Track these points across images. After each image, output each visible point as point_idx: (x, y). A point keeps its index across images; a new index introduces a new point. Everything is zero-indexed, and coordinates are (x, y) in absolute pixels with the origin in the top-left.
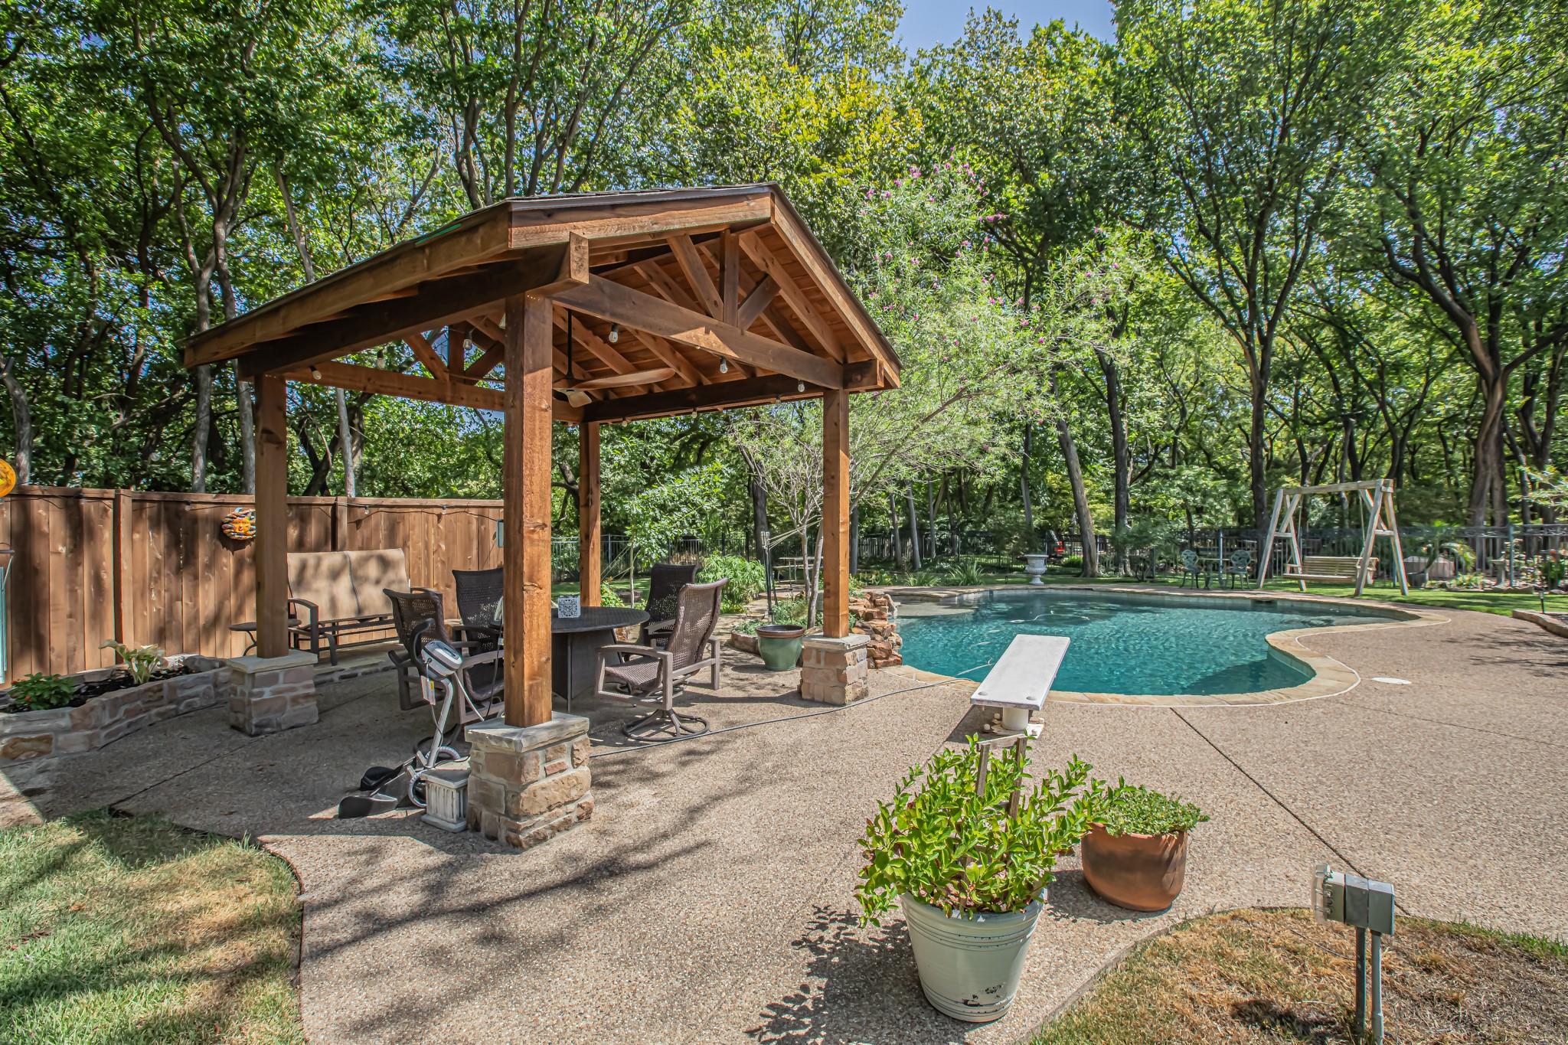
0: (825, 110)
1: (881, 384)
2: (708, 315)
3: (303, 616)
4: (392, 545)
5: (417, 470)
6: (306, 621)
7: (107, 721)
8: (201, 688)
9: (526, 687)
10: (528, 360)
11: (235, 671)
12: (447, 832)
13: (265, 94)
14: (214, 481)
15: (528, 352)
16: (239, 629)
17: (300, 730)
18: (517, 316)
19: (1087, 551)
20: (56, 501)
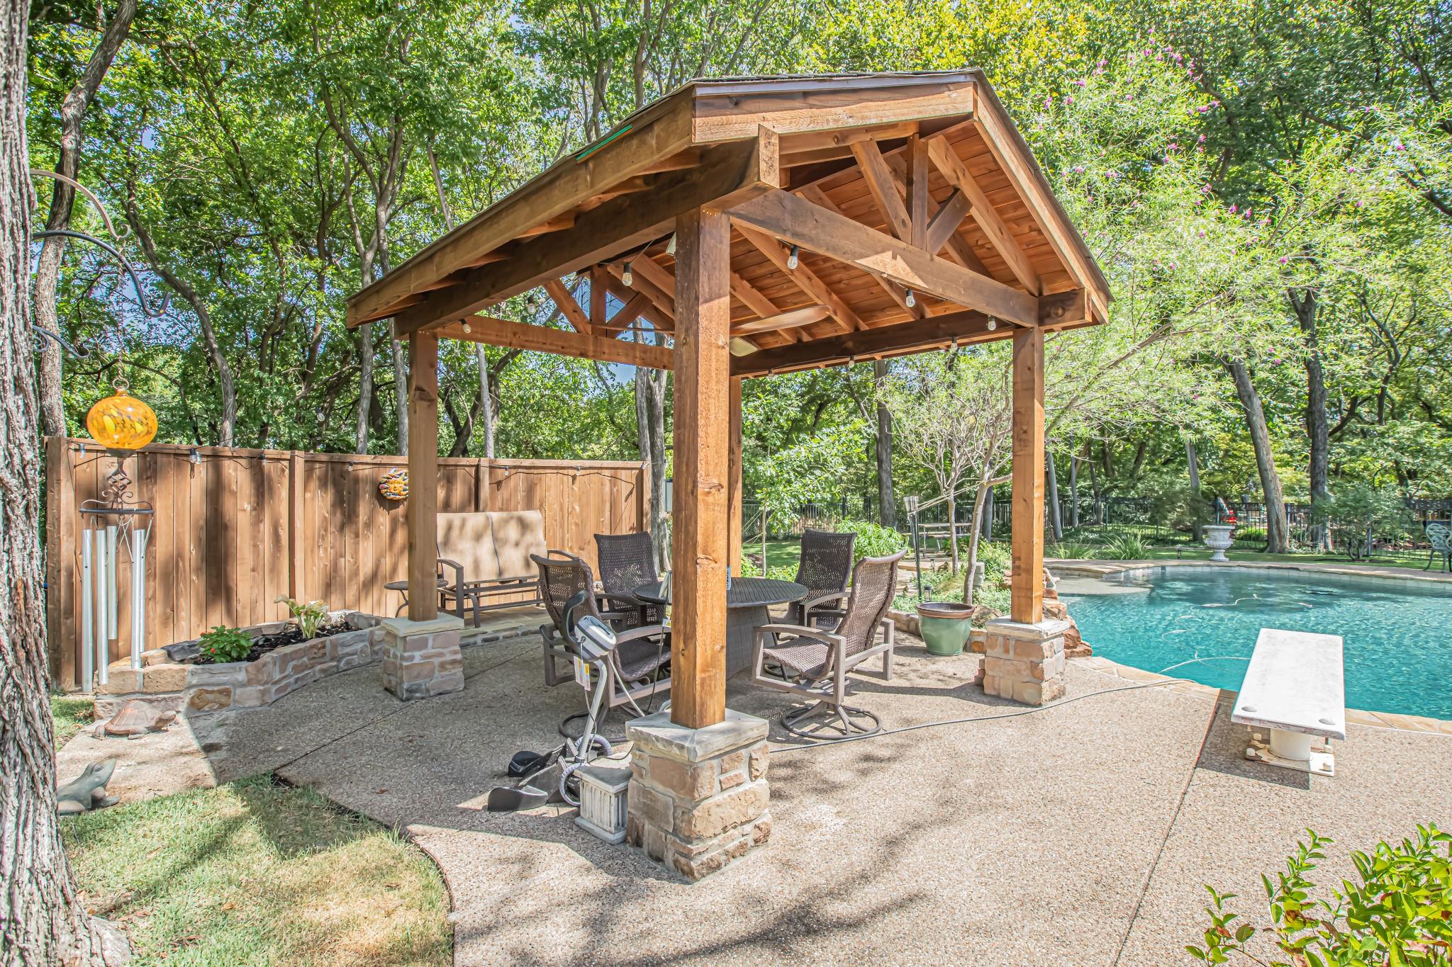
0: (969, 32)
1: (1088, 318)
2: (896, 236)
3: (450, 576)
4: (529, 505)
5: (547, 434)
6: (452, 581)
7: (277, 676)
8: (359, 646)
9: (698, 681)
10: (704, 288)
11: (388, 633)
12: (603, 842)
13: (420, 79)
14: (375, 446)
15: (703, 278)
16: (391, 587)
17: (447, 698)
18: (691, 237)
19: (1272, 521)
20: (244, 462)
